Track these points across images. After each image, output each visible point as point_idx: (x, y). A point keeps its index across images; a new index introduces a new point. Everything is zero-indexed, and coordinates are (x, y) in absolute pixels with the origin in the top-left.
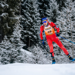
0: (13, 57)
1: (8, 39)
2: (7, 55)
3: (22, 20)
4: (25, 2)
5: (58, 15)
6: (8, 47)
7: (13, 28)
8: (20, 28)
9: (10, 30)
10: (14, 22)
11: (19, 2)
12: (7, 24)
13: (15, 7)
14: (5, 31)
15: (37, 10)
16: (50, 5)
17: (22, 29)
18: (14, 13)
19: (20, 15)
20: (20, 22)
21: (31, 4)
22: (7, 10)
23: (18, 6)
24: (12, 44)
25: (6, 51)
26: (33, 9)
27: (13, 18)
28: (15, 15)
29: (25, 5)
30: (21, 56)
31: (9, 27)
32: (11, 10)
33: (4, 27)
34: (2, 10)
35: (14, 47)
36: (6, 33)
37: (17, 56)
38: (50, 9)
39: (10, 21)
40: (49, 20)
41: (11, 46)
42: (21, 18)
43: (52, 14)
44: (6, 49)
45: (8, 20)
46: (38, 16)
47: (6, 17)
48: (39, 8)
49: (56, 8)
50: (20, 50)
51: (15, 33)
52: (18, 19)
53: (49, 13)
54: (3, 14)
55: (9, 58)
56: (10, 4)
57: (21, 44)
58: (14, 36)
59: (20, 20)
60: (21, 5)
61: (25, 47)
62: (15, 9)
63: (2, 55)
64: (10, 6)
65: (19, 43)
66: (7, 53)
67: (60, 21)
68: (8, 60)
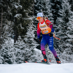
0: (27, 57)
1: (22, 39)
2: (21, 54)
3: (35, 21)
4: (38, 3)
5: (70, 15)
6: (22, 47)
7: (26, 28)
8: (33, 28)
9: (24, 30)
10: (27, 23)
11: (32, 3)
12: (21, 25)
13: (28, 8)
14: (19, 31)
15: (50, 11)
16: (63, 6)
17: (35, 29)
18: (27, 14)
19: (33, 16)
20: (33, 23)
21: (44, 5)
22: (20, 11)
23: (31, 7)
24: (26, 44)
25: (20, 51)
26: (46, 10)
27: (27, 19)
28: (29, 15)
29: (38, 6)
30: (34, 56)
31: (23, 27)
32: (25, 11)
33: (18, 27)
34: (16, 11)
35: (28, 47)
36: (20, 33)
37: (31, 56)
38: (62, 9)
39: (23, 22)
40: (62, 20)
41: (25, 46)
42: (34, 19)
43: (64, 14)
44: (20, 49)
45: (21, 21)
46: (51, 17)
47: (20, 18)
48: (52, 8)
49: (68, 8)
50: (34, 50)
51: (29, 33)
52: (32, 19)
53: (61, 13)
54: (17, 15)
55: (23, 58)
56: (23, 5)
57: (34, 44)
58: (28, 36)
59: (33, 20)
60: (34, 6)
61: (39, 47)
62: (29, 10)
63: (16, 55)
64: (24, 7)
65: (33, 43)
66: (21, 53)
67: (72, 21)
68: (22, 59)
